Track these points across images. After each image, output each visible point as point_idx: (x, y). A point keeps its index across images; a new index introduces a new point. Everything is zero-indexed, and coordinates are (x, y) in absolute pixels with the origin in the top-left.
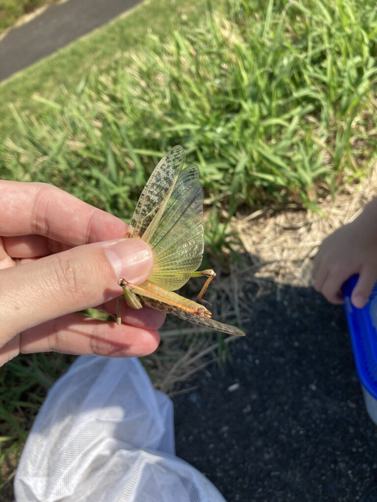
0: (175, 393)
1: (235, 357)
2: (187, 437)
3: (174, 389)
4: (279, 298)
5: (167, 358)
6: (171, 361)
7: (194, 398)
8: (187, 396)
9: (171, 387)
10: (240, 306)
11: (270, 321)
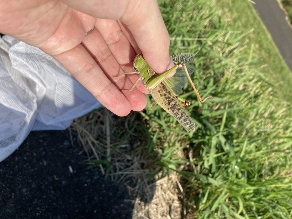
0: (70, 132)
1: (90, 170)
2: (42, 139)
3: (73, 131)
4: (125, 200)
5: (93, 127)
6: (91, 129)
7: (66, 143)
8: (68, 139)
9: (74, 129)
10: (122, 175)
11: (111, 194)
